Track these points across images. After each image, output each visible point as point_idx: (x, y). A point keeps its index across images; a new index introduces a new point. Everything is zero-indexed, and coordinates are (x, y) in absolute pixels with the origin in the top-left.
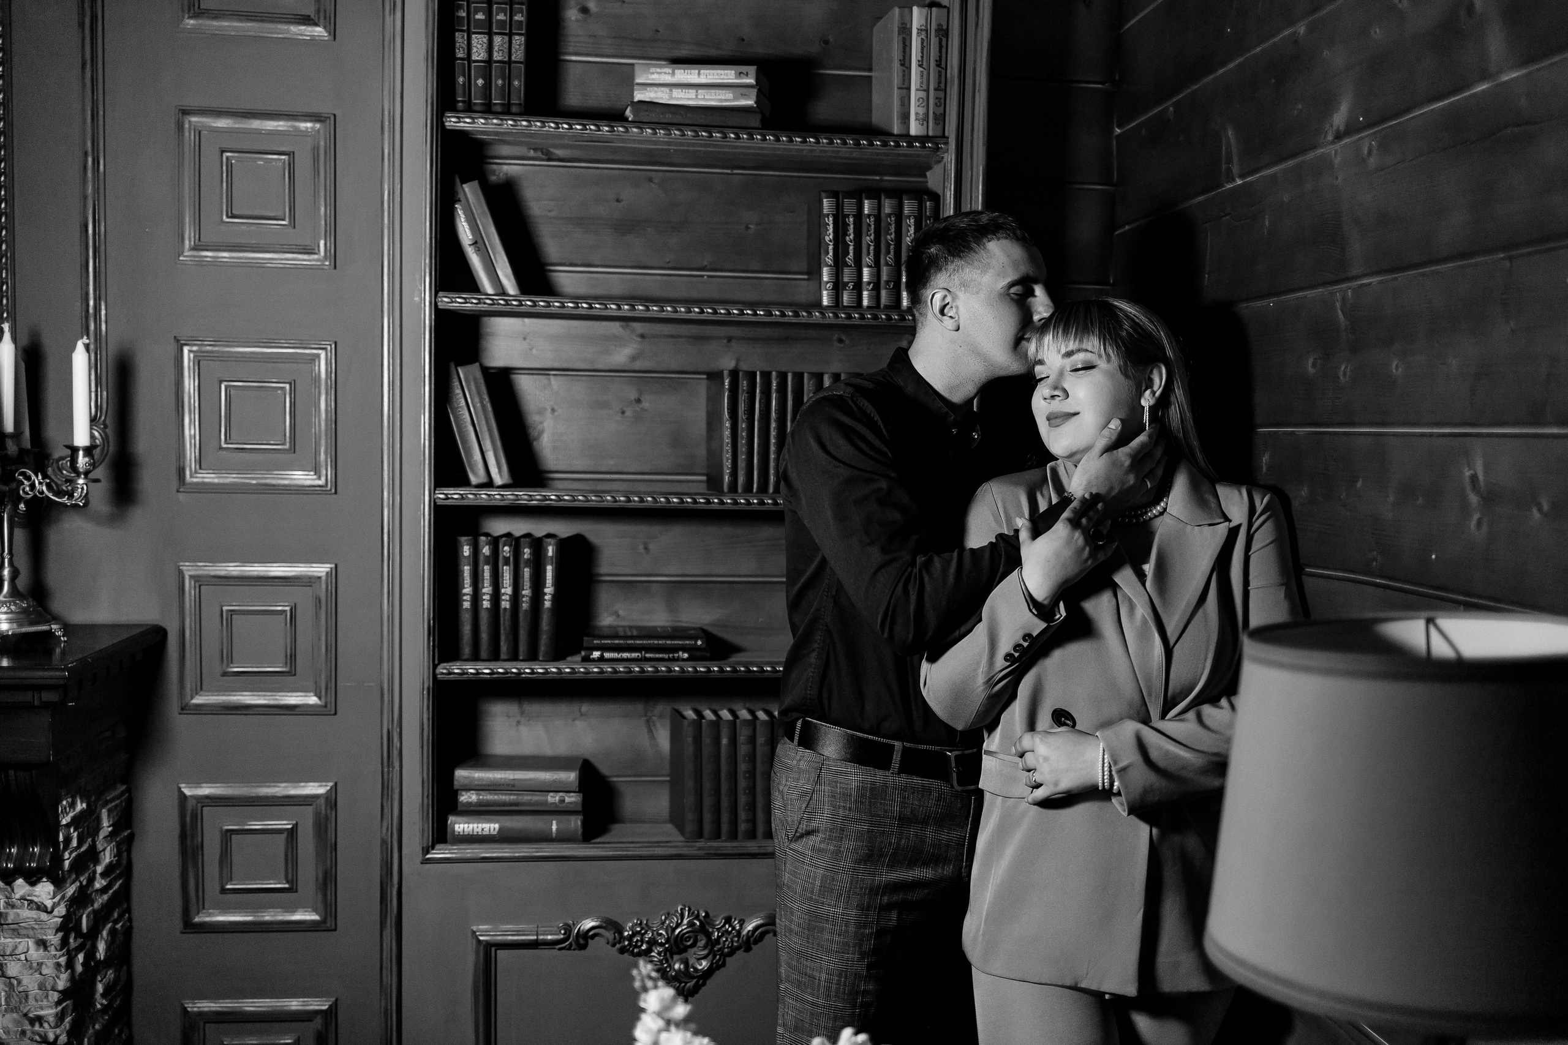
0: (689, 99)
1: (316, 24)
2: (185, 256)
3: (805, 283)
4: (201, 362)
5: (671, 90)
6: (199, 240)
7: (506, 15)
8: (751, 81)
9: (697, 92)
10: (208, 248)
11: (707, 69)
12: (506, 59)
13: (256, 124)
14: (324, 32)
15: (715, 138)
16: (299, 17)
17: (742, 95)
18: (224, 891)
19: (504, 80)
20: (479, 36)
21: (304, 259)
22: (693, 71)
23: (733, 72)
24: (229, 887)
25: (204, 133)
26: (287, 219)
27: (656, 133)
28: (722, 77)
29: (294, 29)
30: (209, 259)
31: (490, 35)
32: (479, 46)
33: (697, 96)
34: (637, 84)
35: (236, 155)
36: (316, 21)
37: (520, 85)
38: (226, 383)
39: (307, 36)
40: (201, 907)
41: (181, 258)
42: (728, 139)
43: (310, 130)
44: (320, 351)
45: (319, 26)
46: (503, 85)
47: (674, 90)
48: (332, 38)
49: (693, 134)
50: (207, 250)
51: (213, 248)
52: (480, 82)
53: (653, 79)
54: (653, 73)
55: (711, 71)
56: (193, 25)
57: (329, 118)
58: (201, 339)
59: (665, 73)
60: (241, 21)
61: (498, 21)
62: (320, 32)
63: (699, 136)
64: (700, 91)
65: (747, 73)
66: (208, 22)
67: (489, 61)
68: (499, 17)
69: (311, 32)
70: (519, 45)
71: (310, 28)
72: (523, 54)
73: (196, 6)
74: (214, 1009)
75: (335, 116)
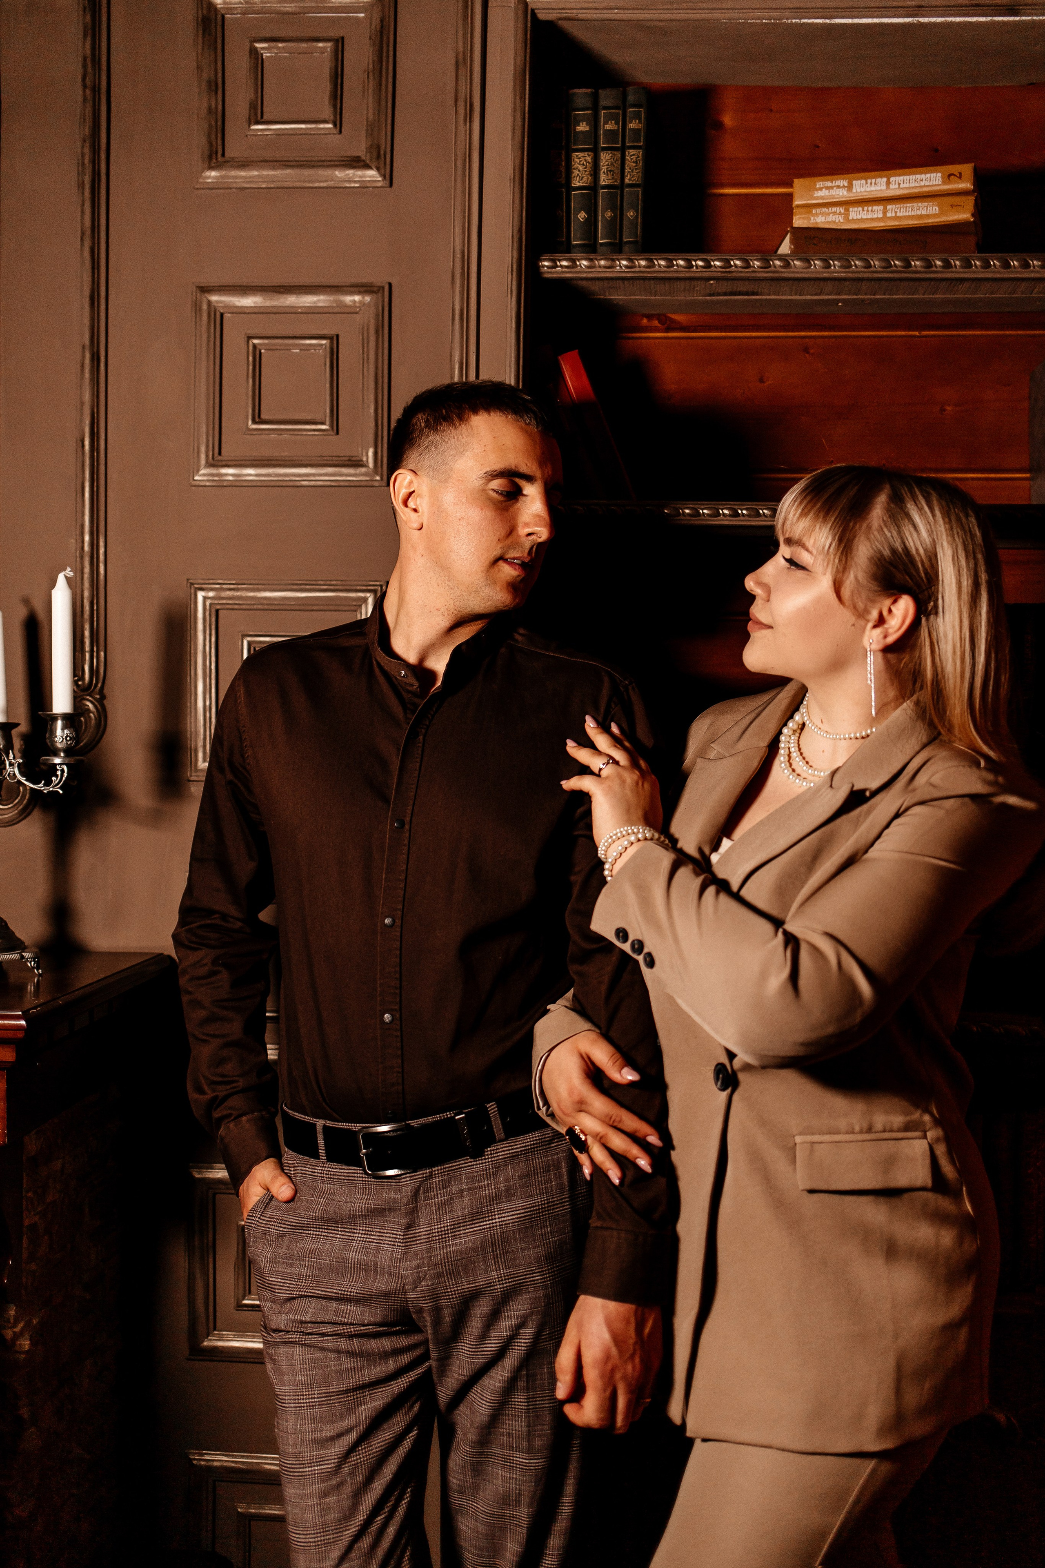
0: (873, 219)
1: (367, 167)
2: (200, 476)
3: (1026, 483)
4: (221, 612)
5: (847, 210)
6: (220, 454)
7: (617, 123)
8: (966, 185)
9: (885, 208)
10: (230, 463)
11: (899, 175)
12: (618, 183)
13: (292, 300)
14: (378, 176)
15: (914, 269)
16: (346, 159)
17: (952, 206)
18: (240, 1307)
19: (613, 209)
20: (580, 154)
21: (349, 474)
22: (878, 180)
23: (939, 175)
24: (246, 1302)
25: (227, 316)
26: (328, 423)
27: (829, 266)
28: (922, 184)
29: (339, 174)
30: (230, 478)
31: (595, 152)
32: (581, 168)
33: (885, 213)
34: (798, 206)
35: (266, 341)
36: (368, 162)
37: (637, 217)
38: (249, 639)
39: (355, 182)
40: (211, 1326)
41: (196, 478)
42: (934, 269)
43: (357, 305)
44: (368, 595)
45: (371, 168)
46: (613, 218)
47: (851, 209)
48: (387, 182)
49: (883, 264)
50: (228, 466)
51: (234, 463)
52: (582, 216)
53: (822, 198)
54: (821, 189)
55: (906, 178)
56: (215, 177)
57: (383, 288)
58: (220, 581)
59: (838, 187)
60: (274, 168)
61: (606, 131)
62: (373, 176)
63: (891, 266)
64: (889, 207)
65: (960, 174)
66: (234, 173)
67: (594, 187)
68: (607, 127)
69: (360, 177)
70: (636, 162)
71: (359, 173)
72: (640, 175)
73: (220, 153)
74: (225, 1464)
75: (390, 285)
